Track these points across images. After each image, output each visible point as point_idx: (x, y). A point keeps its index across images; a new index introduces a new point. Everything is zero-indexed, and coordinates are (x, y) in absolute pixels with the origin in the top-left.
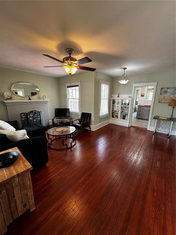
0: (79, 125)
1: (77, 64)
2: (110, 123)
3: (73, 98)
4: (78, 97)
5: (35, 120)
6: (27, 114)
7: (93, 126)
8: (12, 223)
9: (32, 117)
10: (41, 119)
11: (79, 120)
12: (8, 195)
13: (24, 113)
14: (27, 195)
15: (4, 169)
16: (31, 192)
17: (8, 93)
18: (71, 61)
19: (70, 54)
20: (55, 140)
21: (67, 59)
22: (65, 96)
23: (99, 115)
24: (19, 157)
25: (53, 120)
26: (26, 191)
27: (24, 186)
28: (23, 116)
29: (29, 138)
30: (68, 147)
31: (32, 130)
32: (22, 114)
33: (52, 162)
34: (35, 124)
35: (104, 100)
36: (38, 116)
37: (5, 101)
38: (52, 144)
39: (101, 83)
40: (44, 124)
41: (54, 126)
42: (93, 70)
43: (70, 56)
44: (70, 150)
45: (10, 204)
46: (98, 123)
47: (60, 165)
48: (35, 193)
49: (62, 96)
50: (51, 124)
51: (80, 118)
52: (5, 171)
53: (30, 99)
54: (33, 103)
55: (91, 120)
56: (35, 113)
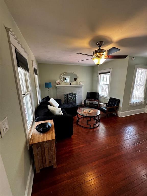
0: (106, 109)
1: (105, 55)
2: (145, 112)
3: (104, 83)
4: (108, 83)
5: (72, 100)
6: (67, 94)
7: (121, 113)
8: (42, 169)
9: (71, 97)
10: (76, 99)
11: (106, 104)
12: (42, 151)
13: (66, 94)
14: (52, 155)
15: (42, 133)
16: (55, 155)
17: (58, 80)
18: (100, 53)
19: (100, 47)
20: (83, 118)
21: (96, 52)
22: (97, 81)
23: (130, 102)
24: (51, 128)
25: (85, 101)
26: (51, 153)
27: (51, 149)
28: (65, 96)
29: (63, 114)
30: (91, 128)
31: (68, 107)
32: (65, 94)
33: (76, 136)
34: (71, 103)
35: (139, 86)
36: (74, 96)
37: (57, 86)
38: (79, 121)
39: (137, 68)
40: (78, 103)
41: (85, 105)
42: (124, 57)
43: (100, 48)
44: (91, 130)
45: (42, 157)
46: (128, 110)
47: (81, 141)
48: (57, 156)
49: (94, 81)
50: (83, 103)
51: (108, 103)
52: (41, 135)
53: (70, 84)
54: (72, 87)
55: (119, 106)
56: (73, 95)
